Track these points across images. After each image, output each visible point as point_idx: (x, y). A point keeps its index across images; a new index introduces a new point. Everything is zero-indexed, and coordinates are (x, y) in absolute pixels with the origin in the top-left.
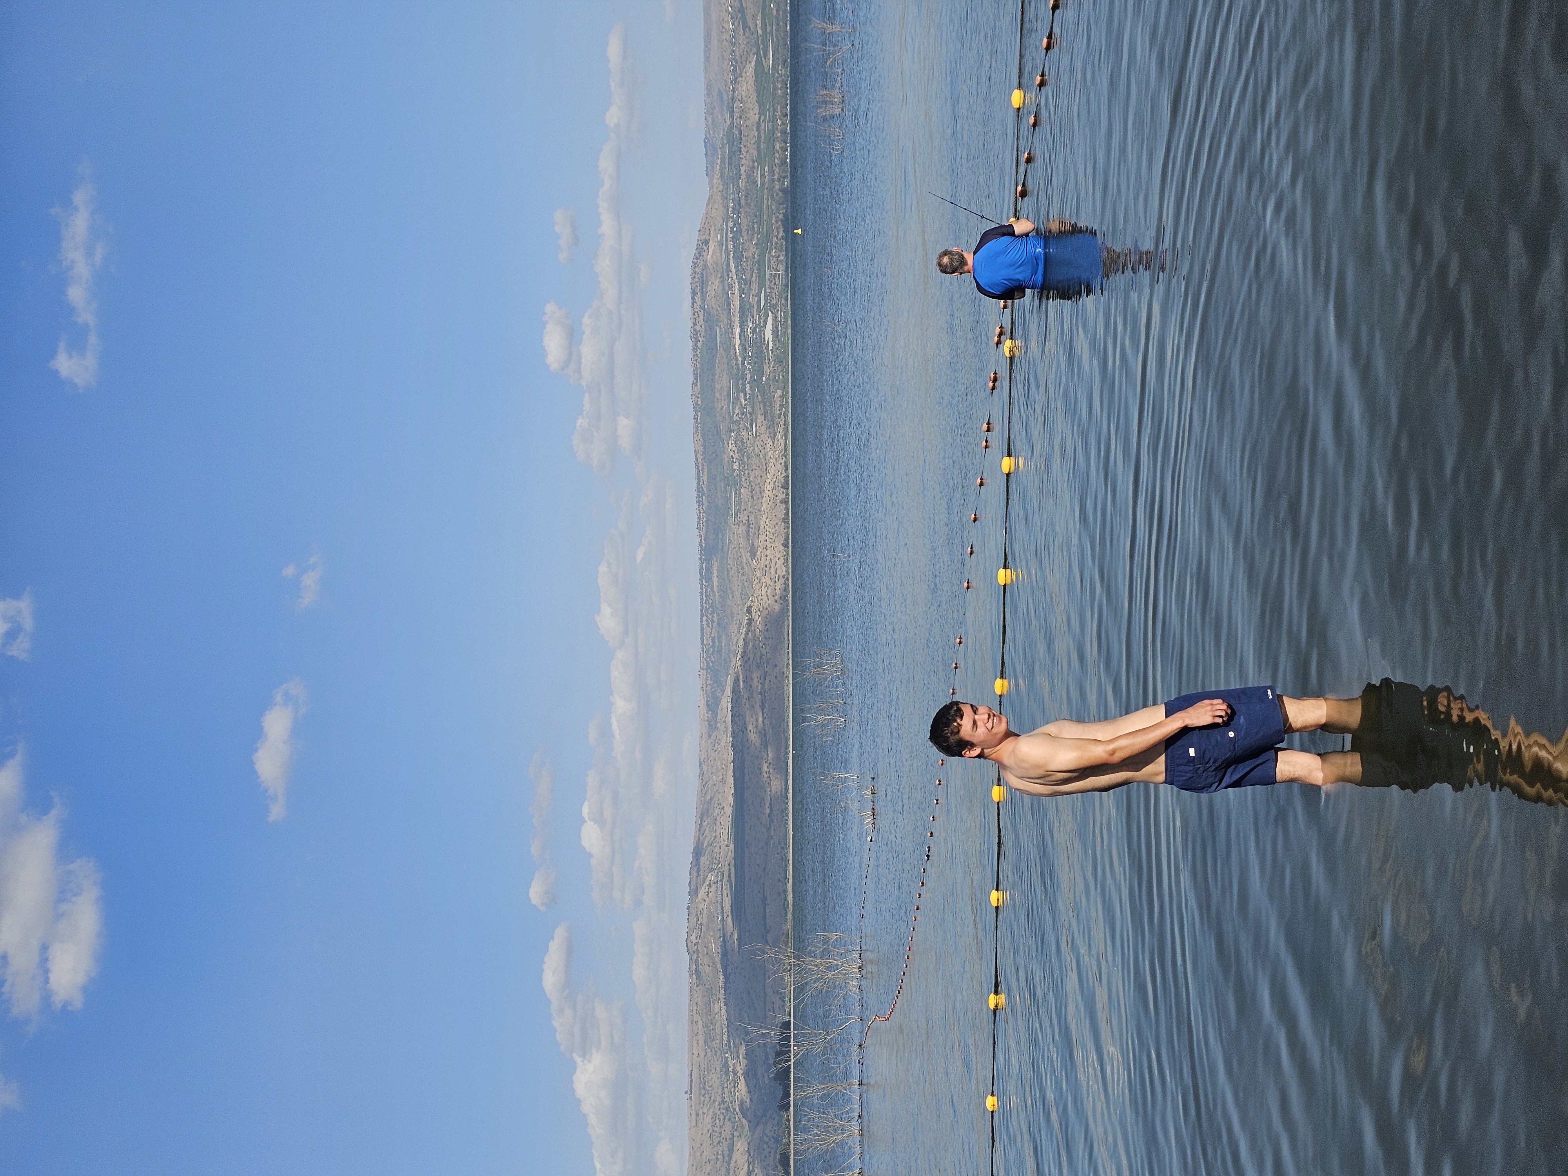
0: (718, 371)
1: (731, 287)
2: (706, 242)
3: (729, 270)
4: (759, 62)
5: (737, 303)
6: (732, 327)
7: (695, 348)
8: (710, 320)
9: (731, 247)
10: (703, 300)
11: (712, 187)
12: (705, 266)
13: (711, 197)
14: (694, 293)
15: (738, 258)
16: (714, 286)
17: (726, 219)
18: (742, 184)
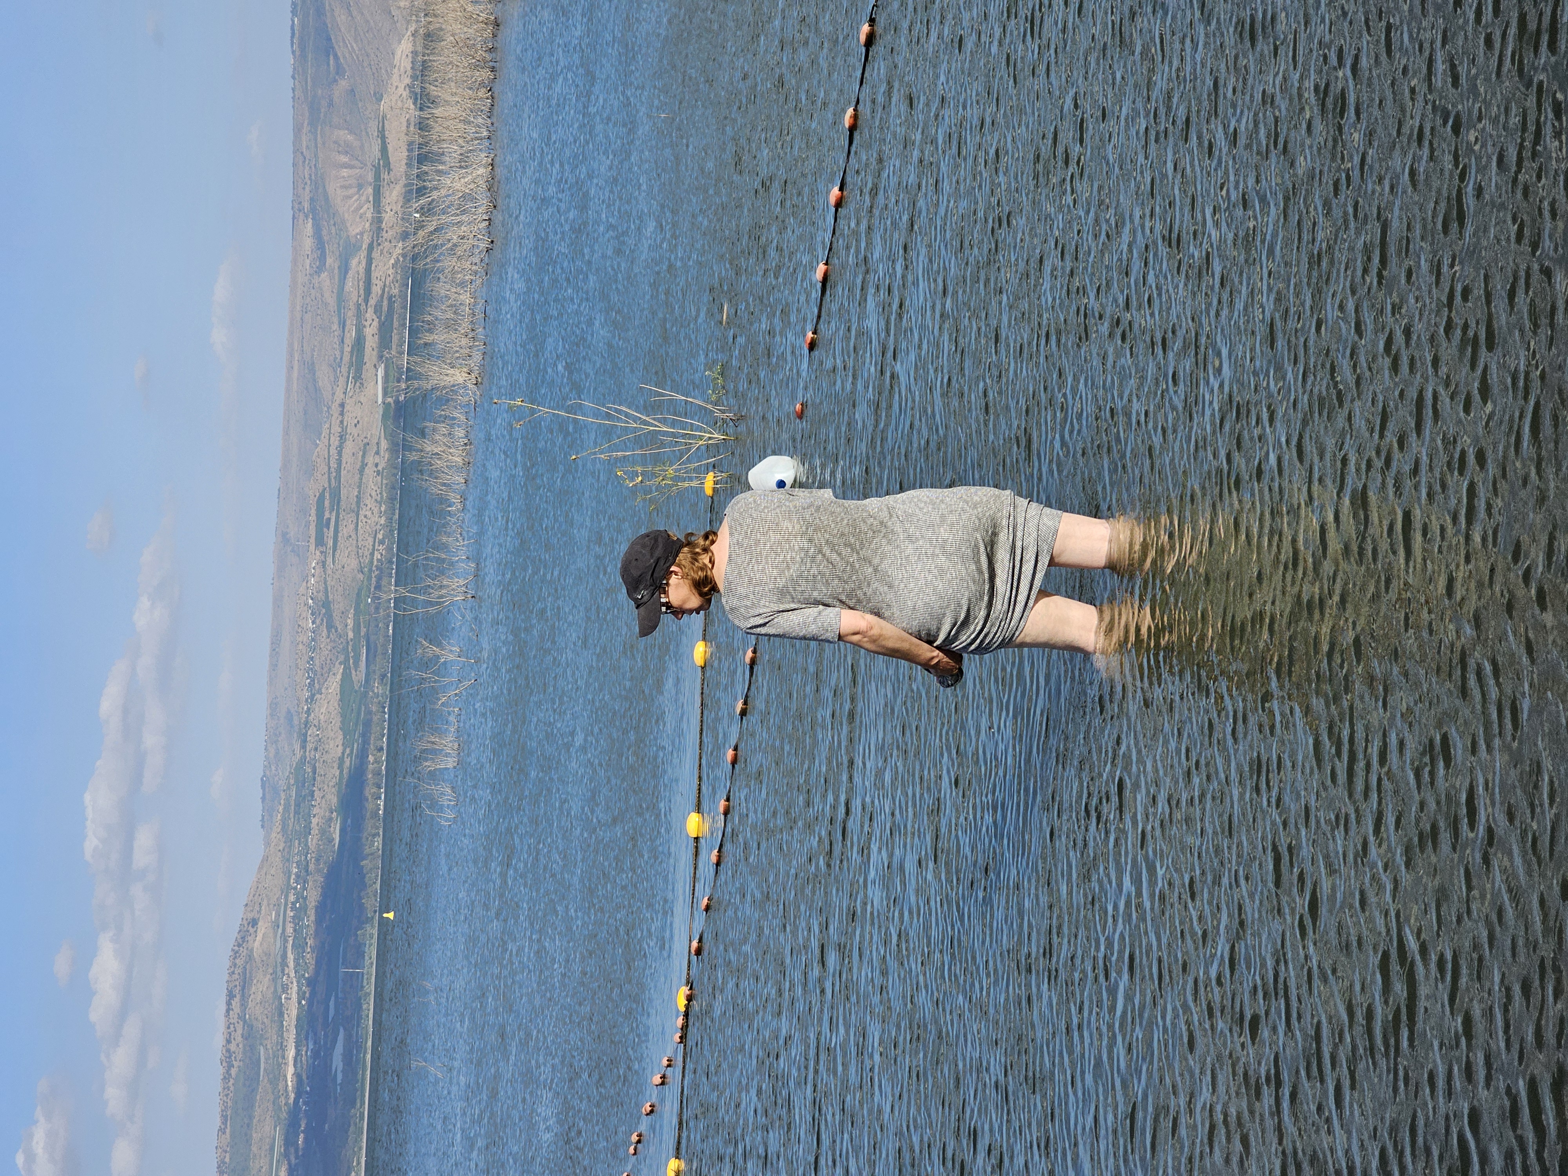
0: (258, 1111)
1: (285, 989)
2: (254, 922)
3: (284, 964)
4: (346, 676)
5: (294, 1012)
6: (283, 1048)
7: (226, 1078)
8: (252, 1037)
9: (290, 930)
10: (244, 1005)
11: (267, 844)
12: (250, 957)
13: (265, 859)
14: (231, 996)
15: (300, 947)
16: (261, 986)
17: (286, 889)
18: (313, 841)
